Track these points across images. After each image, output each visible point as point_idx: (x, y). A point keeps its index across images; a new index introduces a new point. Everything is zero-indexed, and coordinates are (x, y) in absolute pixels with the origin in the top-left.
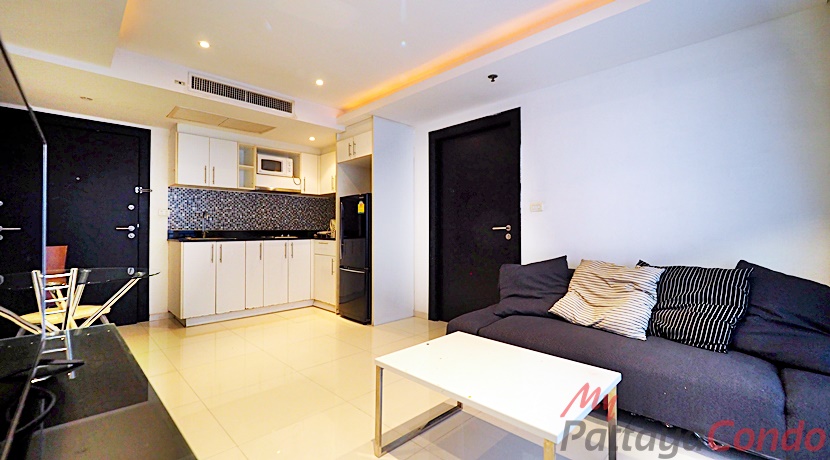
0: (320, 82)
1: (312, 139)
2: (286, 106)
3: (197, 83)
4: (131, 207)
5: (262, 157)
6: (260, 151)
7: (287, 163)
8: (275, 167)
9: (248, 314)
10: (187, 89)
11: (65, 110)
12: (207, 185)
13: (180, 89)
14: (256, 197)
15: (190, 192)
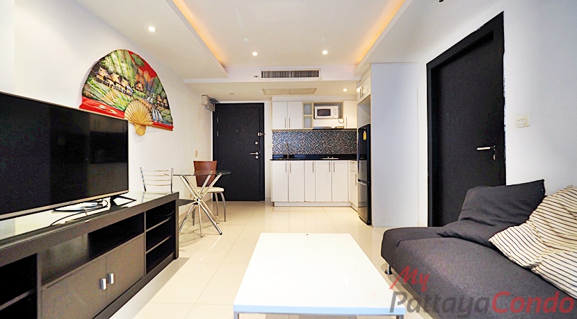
0: (325, 52)
1: (345, 90)
2: (314, 74)
3: (265, 74)
4: (257, 143)
5: (317, 108)
6: (316, 105)
7: (334, 110)
8: (327, 113)
9: (306, 204)
10: (260, 79)
11: (234, 100)
12: (286, 129)
13: (256, 80)
14: (319, 133)
15: (282, 133)
